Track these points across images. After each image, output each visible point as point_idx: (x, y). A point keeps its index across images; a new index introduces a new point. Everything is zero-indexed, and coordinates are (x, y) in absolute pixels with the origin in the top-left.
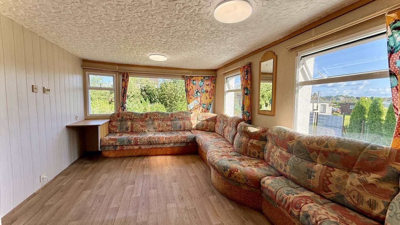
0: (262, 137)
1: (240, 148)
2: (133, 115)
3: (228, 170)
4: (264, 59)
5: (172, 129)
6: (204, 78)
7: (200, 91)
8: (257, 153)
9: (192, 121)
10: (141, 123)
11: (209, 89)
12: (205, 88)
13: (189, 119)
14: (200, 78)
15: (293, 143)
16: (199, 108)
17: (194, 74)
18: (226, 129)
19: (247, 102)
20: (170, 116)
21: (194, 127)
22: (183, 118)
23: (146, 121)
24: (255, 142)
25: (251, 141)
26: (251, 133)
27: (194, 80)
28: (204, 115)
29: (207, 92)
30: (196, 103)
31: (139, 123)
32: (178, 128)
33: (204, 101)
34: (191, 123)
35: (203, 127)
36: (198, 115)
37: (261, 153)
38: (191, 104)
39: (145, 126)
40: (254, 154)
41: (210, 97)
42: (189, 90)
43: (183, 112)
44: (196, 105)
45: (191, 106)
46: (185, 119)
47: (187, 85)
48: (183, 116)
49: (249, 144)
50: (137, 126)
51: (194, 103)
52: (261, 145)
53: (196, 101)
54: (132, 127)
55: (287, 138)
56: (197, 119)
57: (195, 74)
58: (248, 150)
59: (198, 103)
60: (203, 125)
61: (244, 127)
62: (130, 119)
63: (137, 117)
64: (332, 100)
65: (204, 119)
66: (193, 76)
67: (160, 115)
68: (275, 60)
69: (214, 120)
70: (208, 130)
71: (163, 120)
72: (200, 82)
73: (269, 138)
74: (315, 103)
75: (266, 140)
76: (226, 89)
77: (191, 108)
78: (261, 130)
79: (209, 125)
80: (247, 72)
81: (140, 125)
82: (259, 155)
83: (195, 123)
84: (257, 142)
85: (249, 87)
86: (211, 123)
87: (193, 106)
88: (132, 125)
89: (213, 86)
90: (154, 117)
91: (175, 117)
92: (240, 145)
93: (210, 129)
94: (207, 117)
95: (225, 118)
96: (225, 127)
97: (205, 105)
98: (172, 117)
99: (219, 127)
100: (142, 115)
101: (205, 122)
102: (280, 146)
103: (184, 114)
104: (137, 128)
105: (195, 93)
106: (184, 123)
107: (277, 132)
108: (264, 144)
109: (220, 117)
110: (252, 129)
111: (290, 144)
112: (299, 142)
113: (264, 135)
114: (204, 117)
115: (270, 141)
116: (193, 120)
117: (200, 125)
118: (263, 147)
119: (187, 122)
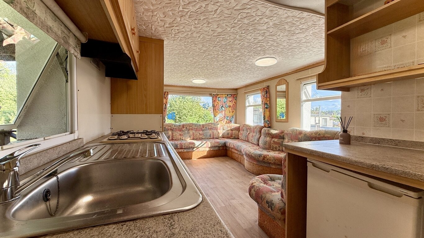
0: (280, 136)
1: (265, 145)
2: (173, 126)
3: (262, 156)
4: (279, 84)
5: (204, 137)
6: (228, 95)
7: (224, 106)
8: (278, 147)
9: (219, 131)
10: (179, 132)
11: (231, 104)
12: (229, 104)
13: (216, 129)
14: (224, 96)
15: (302, 136)
16: (223, 120)
17: (219, 93)
18: (250, 135)
19: (267, 114)
20: (202, 127)
21: (220, 135)
22: (212, 128)
23: (183, 131)
24: (276, 140)
25: (273, 139)
26: (273, 134)
27: (219, 98)
28: (229, 126)
29: (230, 107)
30: (221, 116)
31: (178, 133)
32: (208, 136)
33: (228, 114)
34: (218, 132)
35: (228, 135)
36: (223, 126)
37: (281, 147)
38: (217, 117)
39: (182, 135)
40: (276, 148)
41: (232, 111)
42: (215, 105)
43: (212, 123)
44: (221, 117)
45: (217, 118)
46: (214, 129)
47: (214, 101)
48: (212, 126)
49: (272, 142)
50: (176, 135)
51: (219, 116)
52: (280, 142)
53: (221, 114)
54: (173, 136)
55: (298, 133)
56: (223, 129)
57: (221, 93)
58: (272, 146)
59: (223, 116)
60: (228, 134)
61: (268, 130)
62: (171, 129)
63: (176, 128)
64: (334, 114)
65: (229, 129)
66: (218, 94)
67: (194, 126)
68: (287, 85)
69: (238, 129)
70: (233, 137)
71: (196, 130)
72: (224, 98)
73: (286, 137)
74: (317, 117)
75: (283, 138)
76: (247, 104)
77: (218, 120)
78: (280, 132)
79: (233, 133)
80: (266, 92)
81: (179, 134)
82: (279, 149)
83: (221, 132)
84: (278, 140)
85: (268, 103)
86: (235, 132)
87: (219, 118)
88: (172, 134)
89: (235, 102)
90: (189, 127)
91: (206, 127)
92: (265, 143)
93: (234, 137)
94: (231, 127)
95: (248, 127)
96: (249, 134)
97: (228, 118)
98: (203, 127)
99: (242, 134)
100: (180, 126)
101: (230, 131)
102: (294, 139)
103: (213, 125)
104: (176, 137)
105: (220, 108)
106: (213, 133)
107: (291, 131)
108: (283, 141)
109: (244, 126)
110: (274, 132)
111: (300, 137)
112: (305, 135)
113: (282, 135)
114: (229, 128)
115: (286, 138)
116: (219, 129)
117: (226, 134)
118: (281, 143)
119: (215, 132)
